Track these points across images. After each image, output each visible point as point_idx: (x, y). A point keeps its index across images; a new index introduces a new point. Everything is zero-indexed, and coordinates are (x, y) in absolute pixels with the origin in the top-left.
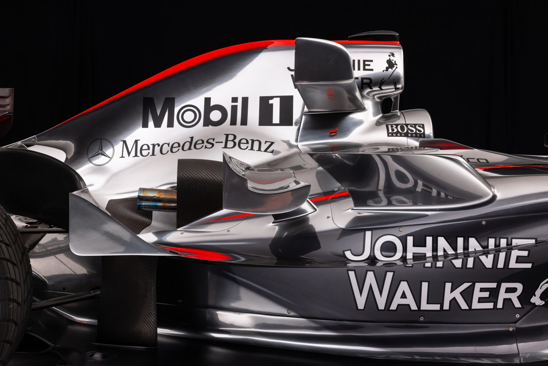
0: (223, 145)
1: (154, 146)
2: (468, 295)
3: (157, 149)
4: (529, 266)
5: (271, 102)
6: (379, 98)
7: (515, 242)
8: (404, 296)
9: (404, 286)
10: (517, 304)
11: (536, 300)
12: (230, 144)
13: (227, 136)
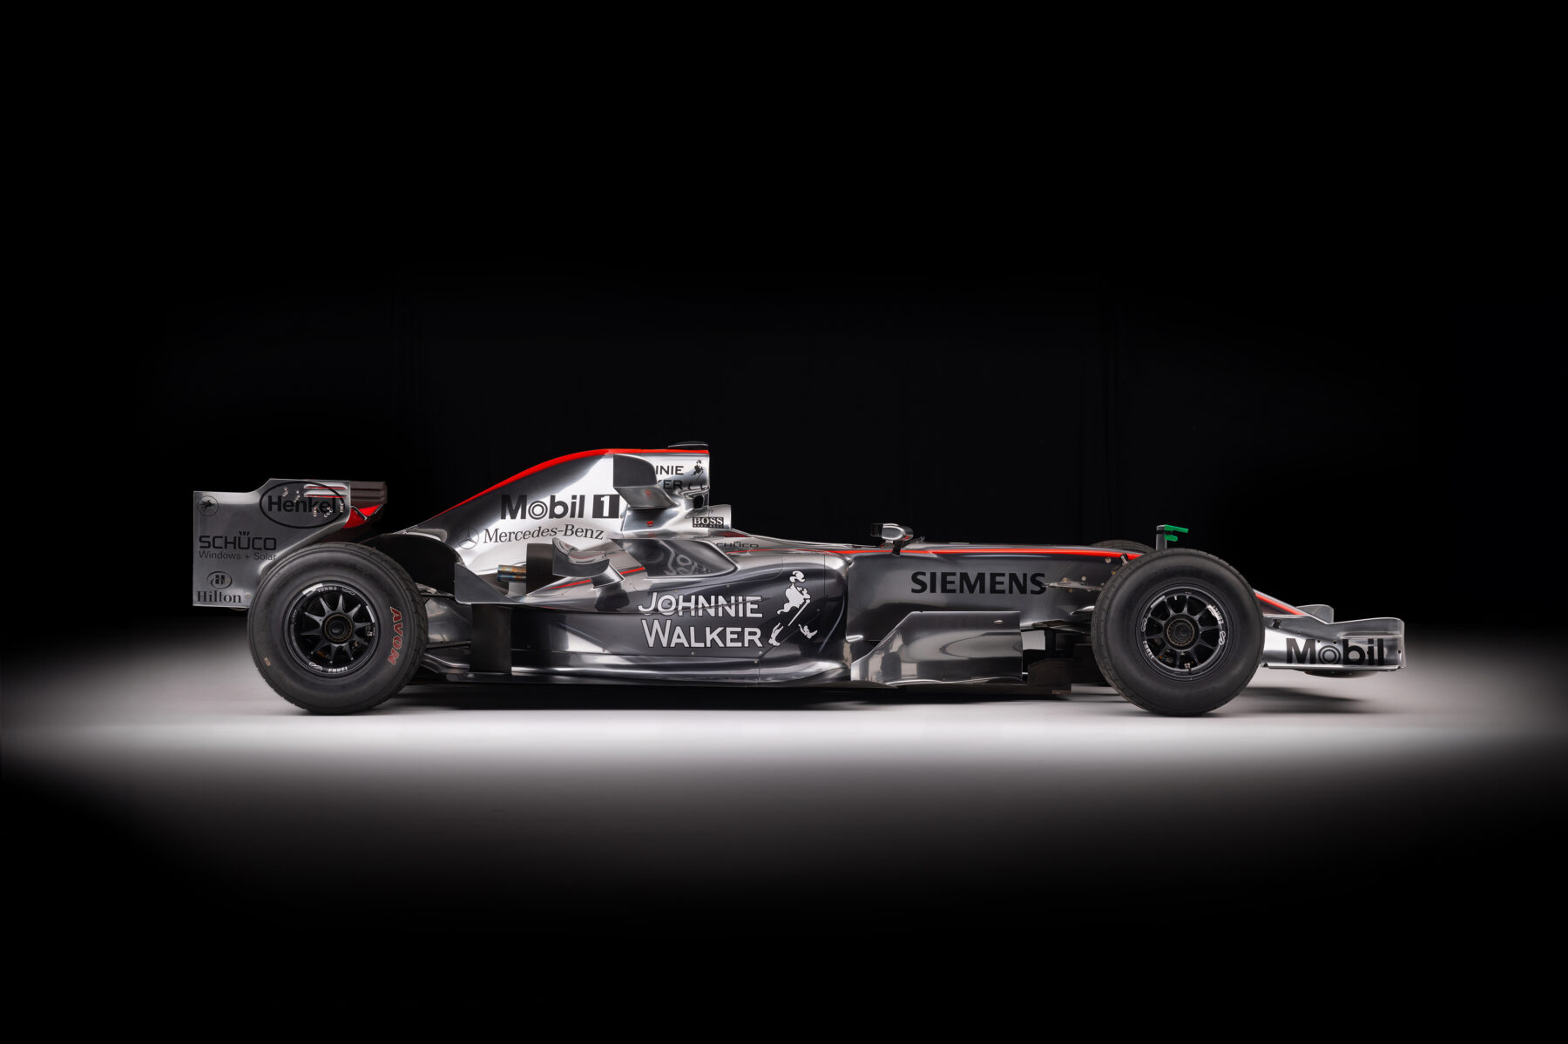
0: (564, 533)
1: (510, 533)
2: (722, 636)
3: (513, 536)
4: (760, 615)
5: (602, 499)
6: (690, 496)
7: (748, 598)
8: (679, 637)
9: (678, 630)
10: (759, 644)
11: (773, 641)
12: (569, 532)
13: (567, 526)
